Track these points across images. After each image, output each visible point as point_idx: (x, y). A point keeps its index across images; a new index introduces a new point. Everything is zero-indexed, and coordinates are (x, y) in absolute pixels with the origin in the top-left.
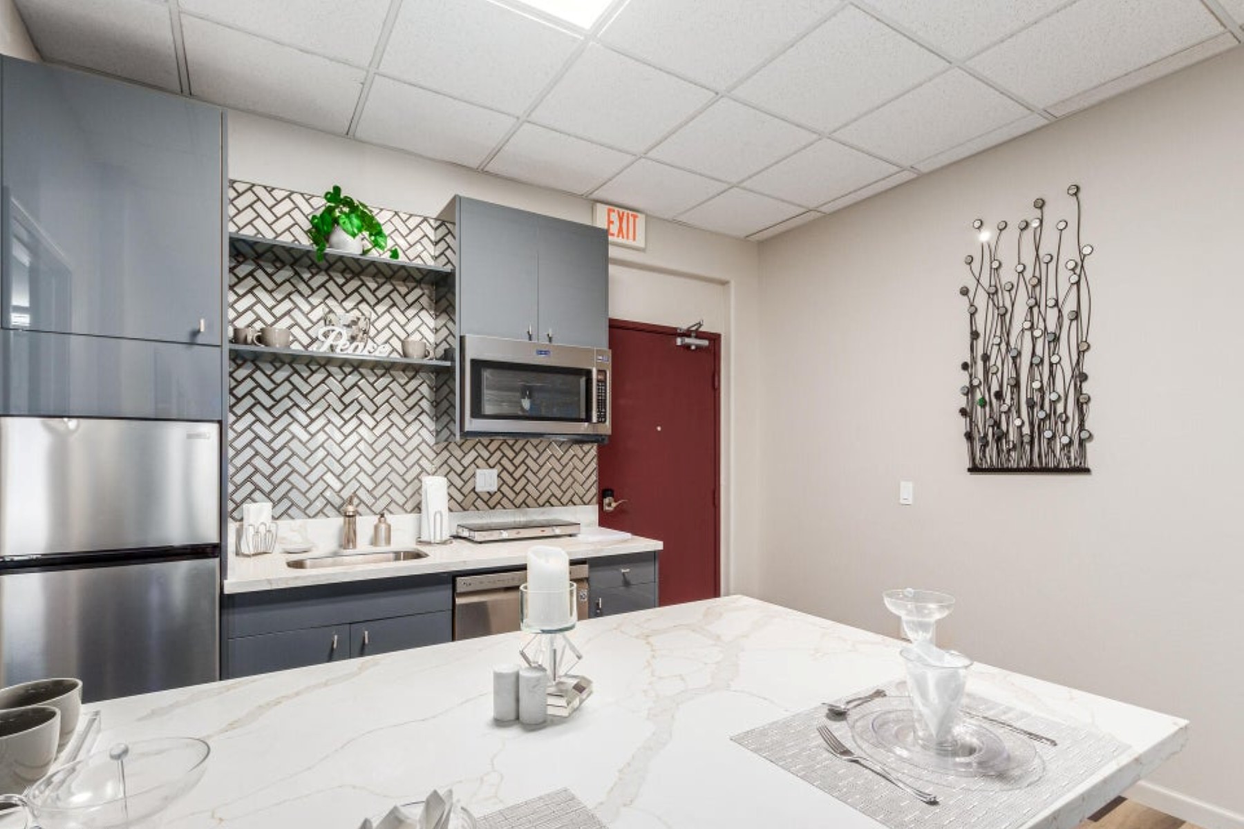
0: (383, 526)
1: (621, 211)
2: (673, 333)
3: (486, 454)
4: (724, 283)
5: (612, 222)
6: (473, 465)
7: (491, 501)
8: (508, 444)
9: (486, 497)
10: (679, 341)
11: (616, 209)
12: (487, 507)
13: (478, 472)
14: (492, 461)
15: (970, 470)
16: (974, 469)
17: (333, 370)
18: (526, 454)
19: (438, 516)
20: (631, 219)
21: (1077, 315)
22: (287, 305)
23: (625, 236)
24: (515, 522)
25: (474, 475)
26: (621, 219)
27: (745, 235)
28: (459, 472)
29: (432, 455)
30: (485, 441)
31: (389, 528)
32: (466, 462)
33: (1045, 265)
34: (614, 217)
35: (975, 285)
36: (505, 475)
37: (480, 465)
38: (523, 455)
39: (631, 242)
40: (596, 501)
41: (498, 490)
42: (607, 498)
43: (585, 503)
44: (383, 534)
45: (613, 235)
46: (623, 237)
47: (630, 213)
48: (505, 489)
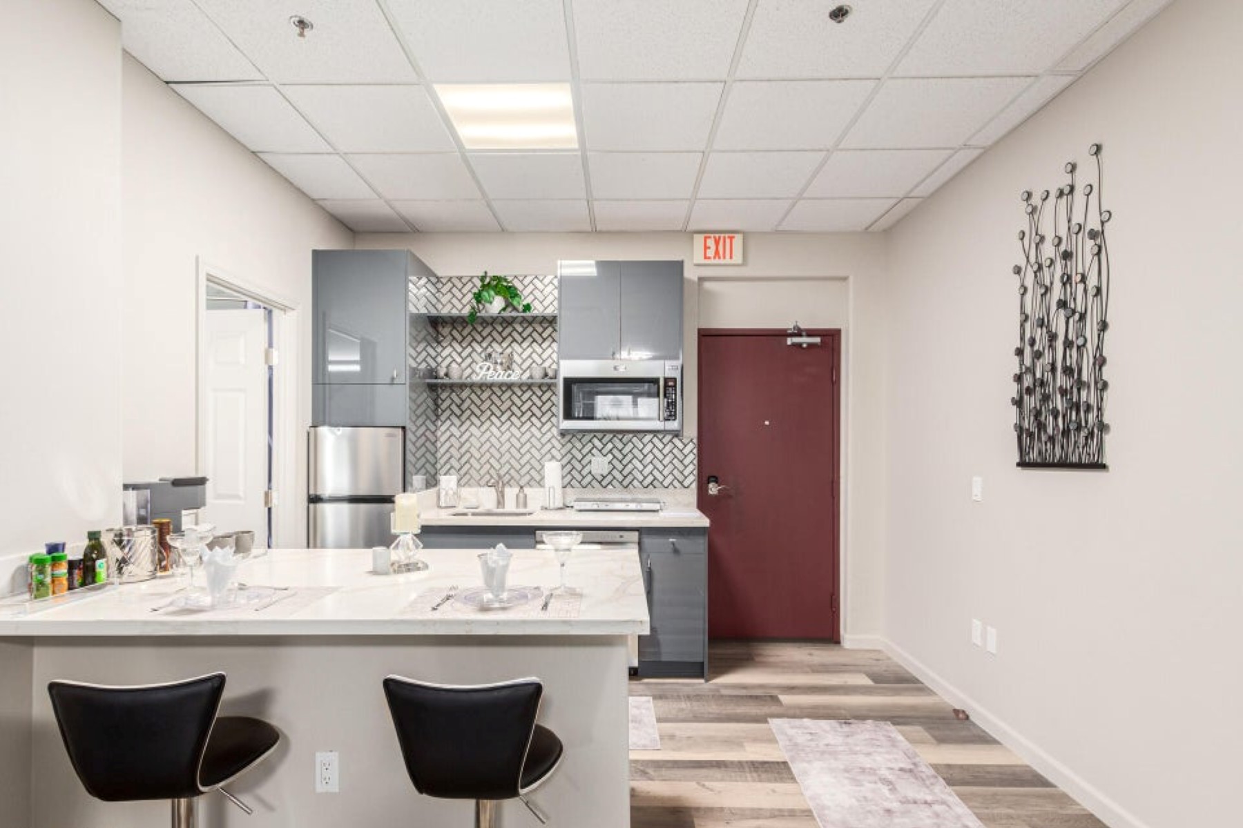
0: (521, 495)
1: (717, 235)
2: (782, 334)
3: (600, 446)
4: (845, 279)
5: (709, 248)
6: (590, 455)
7: (601, 482)
8: (618, 438)
9: (600, 478)
10: (789, 341)
11: (712, 235)
12: (600, 486)
13: (593, 459)
14: (605, 451)
15: (1019, 465)
16: (1023, 464)
17: (496, 389)
18: (633, 446)
19: (551, 490)
20: (728, 241)
21: (1099, 291)
22: (469, 350)
23: (722, 257)
25: (590, 462)
26: (717, 242)
27: (864, 227)
28: (579, 459)
29: (559, 446)
30: (579, 436)
31: (526, 496)
32: (585, 451)
33: (1075, 236)
34: (711, 243)
35: (1026, 263)
36: (615, 462)
37: (595, 454)
38: (630, 446)
39: (728, 261)
40: (694, 486)
41: (610, 473)
42: (709, 483)
43: (685, 487)
44: (521, 500)
45: (709, 258)
46: (719, 258)
47: (727, 235)
48: (615, 473)
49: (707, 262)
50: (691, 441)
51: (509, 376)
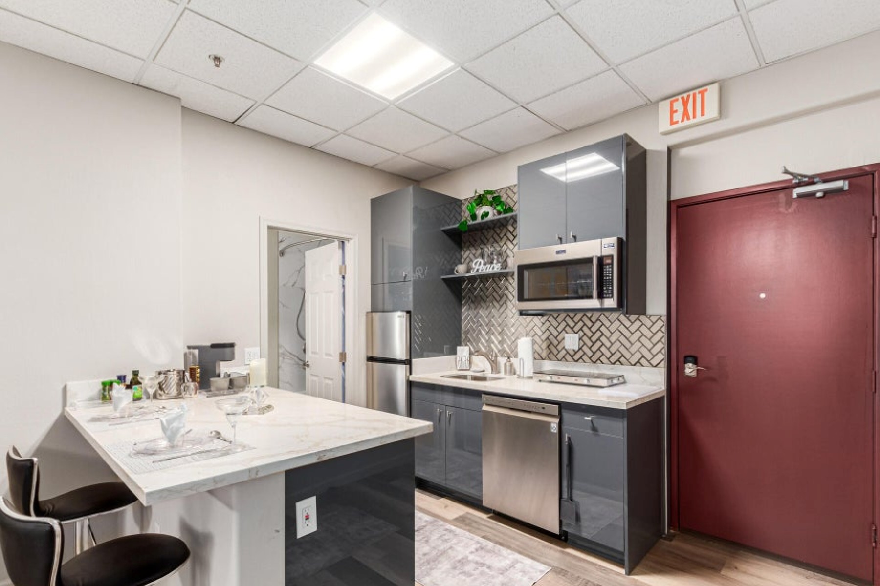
0: (508, 364)
1: (685, 95)
2: (786, 186)
3: (572, 324)
5: (676, 111)
6: (564, 331)
7: (574, 356)
8: (587, 317)
9: (572, 353)
10: (795, 193)
11: (680, 97)
12: (572, 360)
13: (566, 335)
14: (576, 329)
18: (601, 324)
20: (698, 97)
23: (692, 117)
24: (590, 373)
25: (564, 338)
26: (685, 103)
28: (556, 335)
32: (560, 329)
34: (679, 106)
36: (585, 338)
37: (568, 331)
38: (598, 324)
39: (699, 118)
40: (663, 365)
41: (580, 349)
42: (685, 362)
43: (652, 366)
44: (508, 368)
45: (677, 122)
46: (688, 119)
47: (697, 91)
48: (585, 349)
49: (675, 127)
50: (660, 318)
51: (493, 268)
